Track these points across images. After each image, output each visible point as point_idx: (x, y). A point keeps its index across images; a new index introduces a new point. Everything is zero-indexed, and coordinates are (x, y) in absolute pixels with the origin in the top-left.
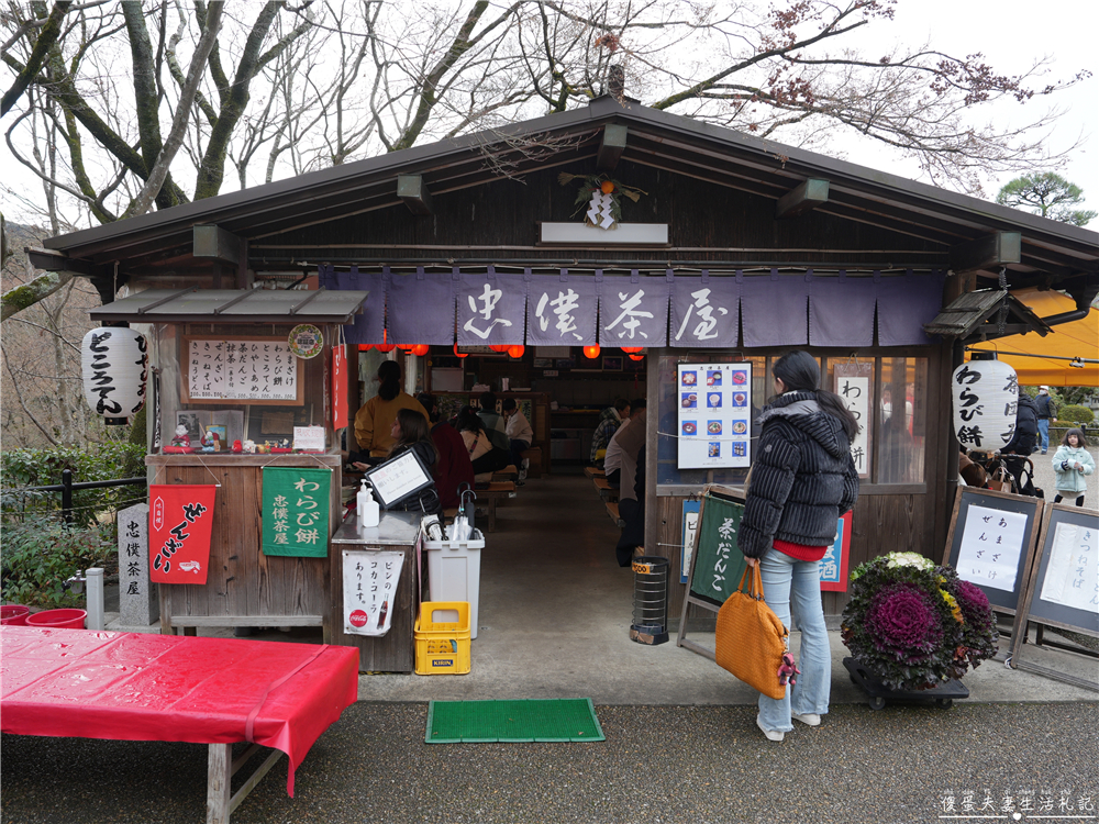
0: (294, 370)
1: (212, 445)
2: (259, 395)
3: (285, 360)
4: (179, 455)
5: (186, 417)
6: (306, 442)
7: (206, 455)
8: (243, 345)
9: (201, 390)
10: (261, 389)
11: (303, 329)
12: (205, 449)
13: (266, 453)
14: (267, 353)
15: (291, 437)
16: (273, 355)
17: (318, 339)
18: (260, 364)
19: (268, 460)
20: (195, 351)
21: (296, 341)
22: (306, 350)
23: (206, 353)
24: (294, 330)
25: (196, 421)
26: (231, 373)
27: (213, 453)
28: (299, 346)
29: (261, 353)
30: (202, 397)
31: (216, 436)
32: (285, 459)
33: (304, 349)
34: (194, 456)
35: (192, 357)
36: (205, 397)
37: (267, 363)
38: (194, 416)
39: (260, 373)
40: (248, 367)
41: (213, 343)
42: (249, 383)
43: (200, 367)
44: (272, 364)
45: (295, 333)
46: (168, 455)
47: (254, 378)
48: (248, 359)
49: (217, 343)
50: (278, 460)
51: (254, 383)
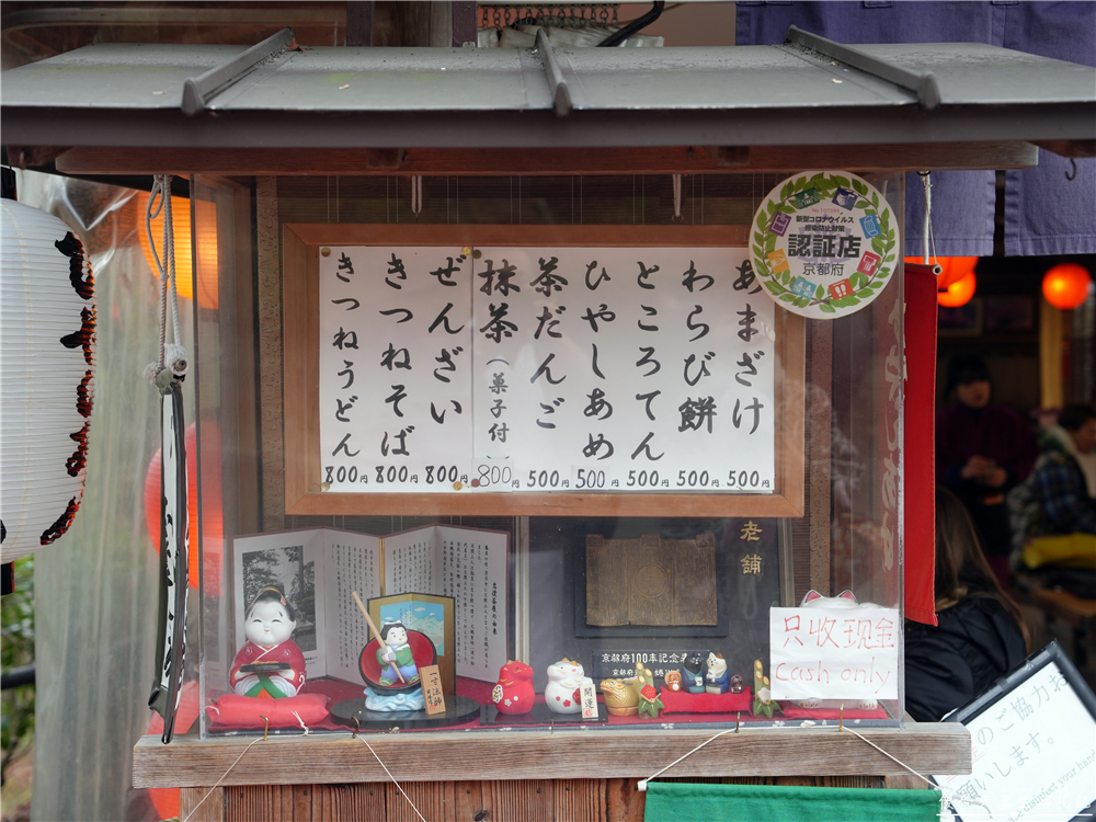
0: (767, 367)
1: (413, 687)
2: (618, 475)
3: (725, 328)
4: (278, 739)
5: (269, 558)
6: (820, 669)
7: (396, 737)
8: (548, 267)
9: (368, 457)
10: (624, 450)
11: (813, 191)
12: (377, 704)
13: (637, 716)
14: (648, 298)
15: (753, 650)
16: (674, 305)
17: (877, 228)
18: (621, 343)
19: (668, 750)
20: (344, 291)
21: (782, 243)
22: (826, 281)
23: (393, 299)
24: (775, 195)
25: (306, 571)
26: (499, 383)
27: (421, 721)
28: (796, 265)
29: (623, 296)
30: (373, 487)
31: (421, 648)
32: (738, 748)
33: (817, 279)
34: (344, 738)
35: (331, 319)
36: (387, 488)
37: (648, 339)
38: (296, 554)
39: (623, 383)
40: (572, 352)
41: (423, 258)
42: (576, 426)
43: (367, 359)
44: (673, 344)
45: (778, 210)
46: (232, 741)
47: (597, 403)
48: (571, 323)
49: (438, 255)
50: (712, 750)
51: (595, 426)
